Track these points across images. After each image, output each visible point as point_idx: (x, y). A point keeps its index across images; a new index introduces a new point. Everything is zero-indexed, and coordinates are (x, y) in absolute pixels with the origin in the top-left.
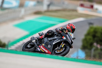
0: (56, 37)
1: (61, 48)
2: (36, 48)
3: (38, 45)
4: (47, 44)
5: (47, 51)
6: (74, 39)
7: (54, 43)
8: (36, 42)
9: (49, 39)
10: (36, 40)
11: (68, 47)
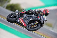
0: (33, 16)
1: (35, 24)
2: (16, 19)
3: (19, 18)
4: (25, 19)
5: (23, 24)
6: (46, 21)
7: (30, 20)
8: (18, 15)
9: (28, 16)
10: (19, 13)
11: (40, 26)
